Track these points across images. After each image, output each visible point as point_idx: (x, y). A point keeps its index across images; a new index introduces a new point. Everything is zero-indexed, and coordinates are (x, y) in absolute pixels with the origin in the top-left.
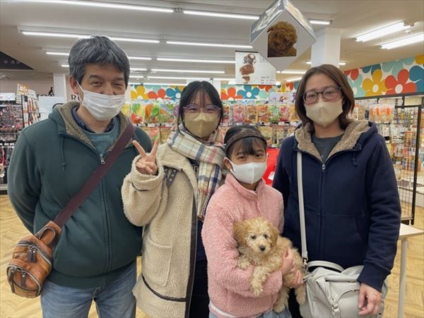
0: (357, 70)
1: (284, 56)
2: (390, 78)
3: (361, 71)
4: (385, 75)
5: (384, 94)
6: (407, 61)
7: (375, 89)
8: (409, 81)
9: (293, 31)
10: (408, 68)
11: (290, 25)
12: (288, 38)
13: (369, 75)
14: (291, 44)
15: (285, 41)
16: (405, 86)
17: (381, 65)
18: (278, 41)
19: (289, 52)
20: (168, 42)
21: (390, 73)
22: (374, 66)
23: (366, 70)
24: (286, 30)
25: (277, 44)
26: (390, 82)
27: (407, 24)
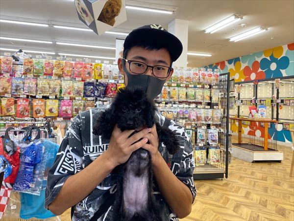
0: (224, 62)
2: (247, 68)
3: (226, 63)
4: (243, 66)
5: (243, 80)
6: (258, 54)
7: (237, 76)
8: (260, 70)
10: (259, 60)
12: (115, 10)
13: (232, 66)
15: (113, 11)
16: (257, 74)
17: (240, 58)
18: (109, 10)
19: (110, 22)
20: (55, 26)
21: (246, 64)
22: (235, 59)
23: (230, 62)
25: (107, 12)
26: (247, 71)
27: (237, 17)
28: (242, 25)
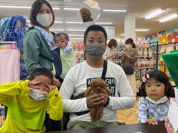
0: (156, 33)
1: (89, 21)
2: (170, 36)
3: (158, 34)
5: (167, 43)
6: (176, 28)
7: (164, 41)
8: (177, 36)
9: (88, 11)
10: (177, 31)
11: (87, 9)
12: (88, 14)
13: (161, 35)
14: (90, 16)
15: (87, 15)
16: (176, 39)
17: (166, 30)
18: (85, 15)
19: (90, 19)
21: (169, 34)
22: (163, 31)
24: (86, 11)
25: (85, 17)
27: (163, 10)
28: (166, 13)
